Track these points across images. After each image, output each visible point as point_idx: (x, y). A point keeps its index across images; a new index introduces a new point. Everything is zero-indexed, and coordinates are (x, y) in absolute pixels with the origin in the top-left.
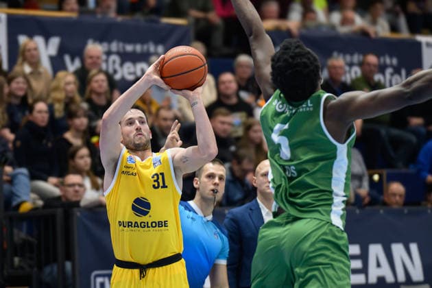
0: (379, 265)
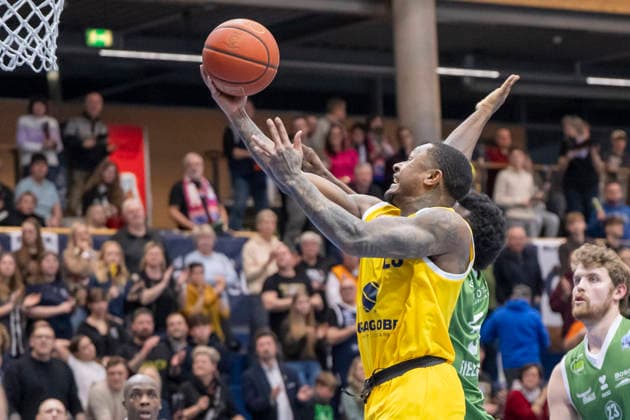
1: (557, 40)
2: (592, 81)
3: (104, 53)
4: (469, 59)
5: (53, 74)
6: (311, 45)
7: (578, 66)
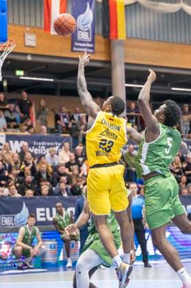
1: (163, 76)
2: (173, 89)
3: (21, 78)
4: (135, 81)
5: (5, 84)
7: (169, 84)
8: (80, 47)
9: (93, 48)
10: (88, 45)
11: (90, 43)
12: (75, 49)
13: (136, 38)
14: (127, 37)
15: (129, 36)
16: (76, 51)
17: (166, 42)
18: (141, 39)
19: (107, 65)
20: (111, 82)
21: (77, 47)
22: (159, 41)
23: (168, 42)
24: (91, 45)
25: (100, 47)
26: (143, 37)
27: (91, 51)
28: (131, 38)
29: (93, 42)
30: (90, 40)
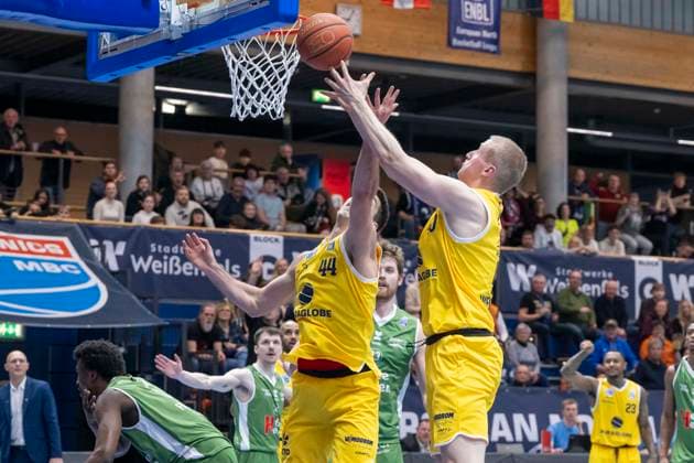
0: (501, 428)
1: (657, 111)
2: (681, 142)
3: (324, 107)
4: (591, 122)
5: (287, 121)
6: (476, 107)
7: (672, 130)
8: (468, 38)
9: (495, 42)
10: (486, 34)
11: (489, 29)
12: (455, 42)
13: (598, 21)
14: (576, 18)
15: (582, 14)
16: (457, 47)
17: (668, 32)
18: (609, 23)
19: (527, 84)
20: (534, 123)
21: (461, 37)
22: (652, 28)
23: (673, 31)
24: (493, 35)
25: (512, 39)
26: (615, 19)
27: (492, 48)
28: (587, 19)
29: (496, 28)
30: (490, 22)
